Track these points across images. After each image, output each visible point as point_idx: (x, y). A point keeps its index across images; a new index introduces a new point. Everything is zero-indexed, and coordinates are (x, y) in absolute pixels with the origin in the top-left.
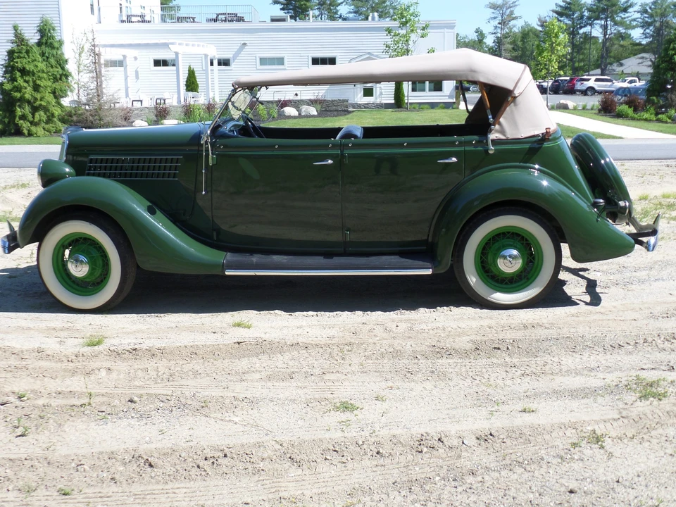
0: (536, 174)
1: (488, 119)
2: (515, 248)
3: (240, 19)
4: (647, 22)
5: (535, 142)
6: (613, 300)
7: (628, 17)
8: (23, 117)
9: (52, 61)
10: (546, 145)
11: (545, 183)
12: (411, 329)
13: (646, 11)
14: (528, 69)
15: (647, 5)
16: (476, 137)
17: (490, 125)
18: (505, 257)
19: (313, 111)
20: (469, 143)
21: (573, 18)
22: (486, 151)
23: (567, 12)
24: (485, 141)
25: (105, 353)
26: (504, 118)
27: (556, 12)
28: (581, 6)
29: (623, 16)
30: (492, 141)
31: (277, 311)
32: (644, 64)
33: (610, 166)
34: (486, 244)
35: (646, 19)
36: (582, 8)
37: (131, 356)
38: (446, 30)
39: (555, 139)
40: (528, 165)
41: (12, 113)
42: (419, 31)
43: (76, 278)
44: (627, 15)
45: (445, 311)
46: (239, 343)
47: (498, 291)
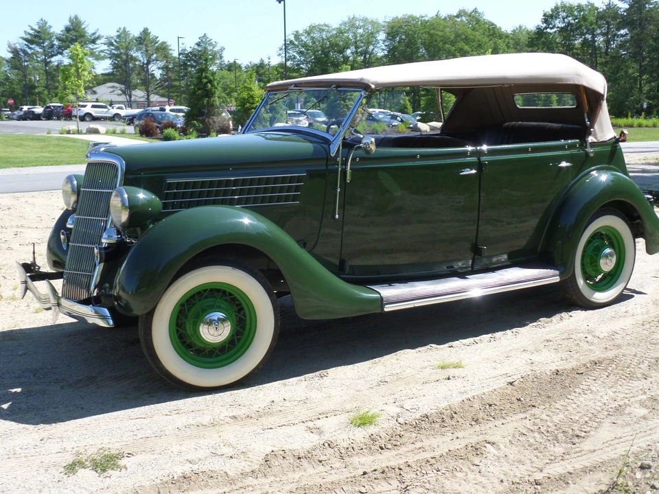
1: (585, 122)
2: (609, 246)
4: (114, 54)
7: (96, 49)
12: (598, 338)
13: (111, 44)
15: (112, 38)
16: (578, 141)
17: (588, 128)
18: (607, 256)
20: (574, 147)
21: (43, 47)
22: (587, 154)
23: (37, 40)
27: (26, 40)
28: (50, 36)
29: (92, 47)
32: (115, 92)
35: (113, 51)
36: (51, 37)
44: (95, 46)
45: (568, 318)
47: (596, 290)
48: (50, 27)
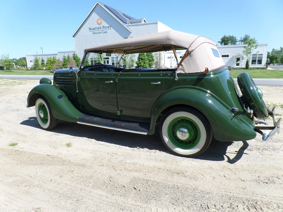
12: (121, 161)
18: (181, 131)
22: (174, 79)
24: (174, 75)
30: (178, 74)
40: (196, 87)
42: (254, 47)
43: (41, 118)
47: (178, 147)
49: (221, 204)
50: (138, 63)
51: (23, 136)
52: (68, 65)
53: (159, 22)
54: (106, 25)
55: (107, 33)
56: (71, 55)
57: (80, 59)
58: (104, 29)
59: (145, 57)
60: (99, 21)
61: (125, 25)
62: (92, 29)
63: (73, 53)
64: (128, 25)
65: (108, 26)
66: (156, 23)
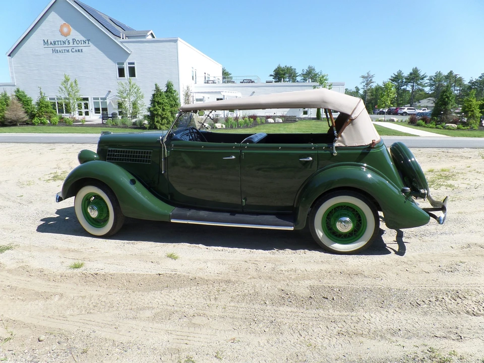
0: (364, 170)
1: (334, 133)
2: (348, 216)
3: (252, 82)
4: (432, 84)
5: (365, 149)
6: (413, 251)
8: (158, 122)
9: (171, 98)
10: (372, 151)
11: (369, 176)
12: (273, 269)
13: (432, 80)
14: (362, 101)
15: (432, 76)
16: (326, 145)
17: (335, 137)
18: (341, 222)
19: (281, 121)
20: (321, 148)
21: (398, 82)
22: (332, 153)
23: (396, 79)
24: (331, 148)
25: (79, 275)
26: (345, 133)
27: (391, 80)
28: (402, 77)
29: (421, 81)
30: (336, 147)
31: (200, 245)
32: (430, 102)
33: (415, 163)
34: (330, 212)
37: (92, 279)
38: (341, 86)
39: (379, 147)
40: (359, 163)
41: (153, 120)
42: (328, 87)
43: (91, 217)
44: (423, 81)
45: (301, 254)
46: (159, 274)
47: (336, 242)
48: (403, 73)
49: (428, 299)
50: (152, 109)
51: (73, 251)
52: (6, 112)
53: (179, 39)
54: (80, 37)
55: (82, 51)
56: (11, 93)
57: (31, 101)
58: (75, 45)
59: (165, 100)
60: (65, 30)
61: (118, 41)
62: (51, 43)
63: (15, 89)
64: (123, 40)
65: (84, 39)
66: (176, 41)
